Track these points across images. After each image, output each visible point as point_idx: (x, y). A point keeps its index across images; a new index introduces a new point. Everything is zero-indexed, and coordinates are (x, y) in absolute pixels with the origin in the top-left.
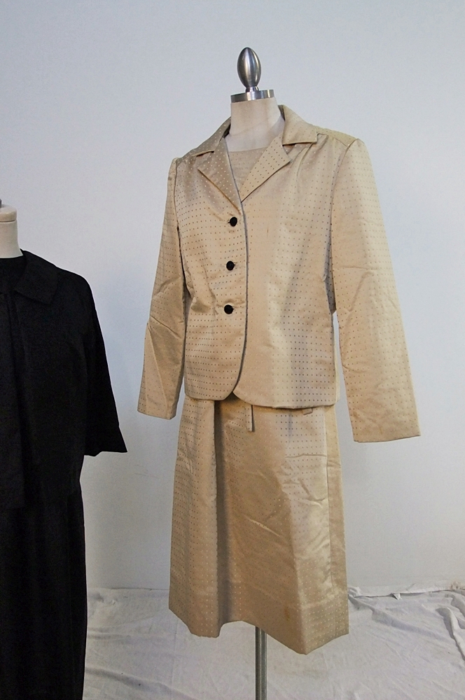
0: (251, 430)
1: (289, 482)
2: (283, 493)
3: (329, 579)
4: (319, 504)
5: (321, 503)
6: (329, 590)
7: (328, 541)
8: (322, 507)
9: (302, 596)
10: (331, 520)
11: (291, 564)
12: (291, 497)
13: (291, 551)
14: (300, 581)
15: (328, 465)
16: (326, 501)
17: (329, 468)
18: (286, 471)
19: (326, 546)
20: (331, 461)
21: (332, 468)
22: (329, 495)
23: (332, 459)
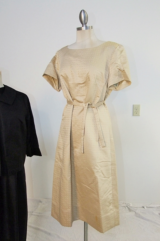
0: (83, 153)
1: (97, 172)
2: (95, 176)
3: (112, 205)
4: (108, 179)
5: (109, 179)
6: (111, 209)
7: (111, 192)
8: (109, 180)
9: (102, 212)
10: (113, 185)
11: (98, 201)
12: (98, 177)
13: (98, 197)
14: (101, 207)
15: (111, 165)
16: (111, 178)
17: (112, 166)
18: (97, 168)
19: (111, 194)
20: (112, 163)
21: (113, 166)
22: (112, 176)
23: (113, 163)
